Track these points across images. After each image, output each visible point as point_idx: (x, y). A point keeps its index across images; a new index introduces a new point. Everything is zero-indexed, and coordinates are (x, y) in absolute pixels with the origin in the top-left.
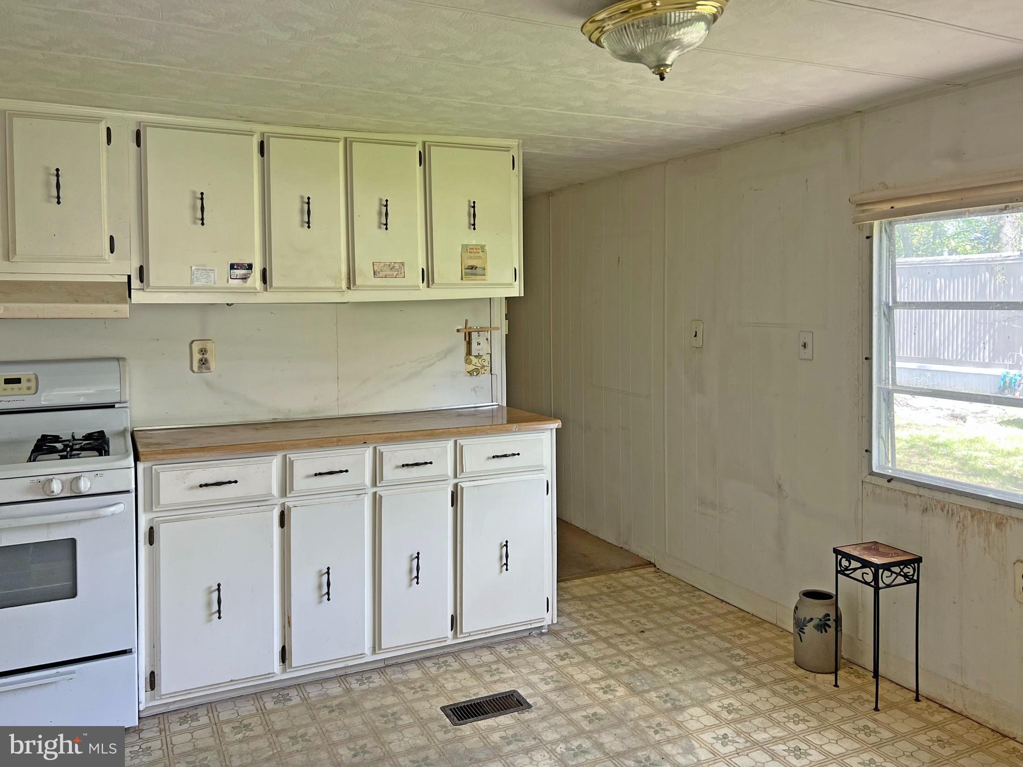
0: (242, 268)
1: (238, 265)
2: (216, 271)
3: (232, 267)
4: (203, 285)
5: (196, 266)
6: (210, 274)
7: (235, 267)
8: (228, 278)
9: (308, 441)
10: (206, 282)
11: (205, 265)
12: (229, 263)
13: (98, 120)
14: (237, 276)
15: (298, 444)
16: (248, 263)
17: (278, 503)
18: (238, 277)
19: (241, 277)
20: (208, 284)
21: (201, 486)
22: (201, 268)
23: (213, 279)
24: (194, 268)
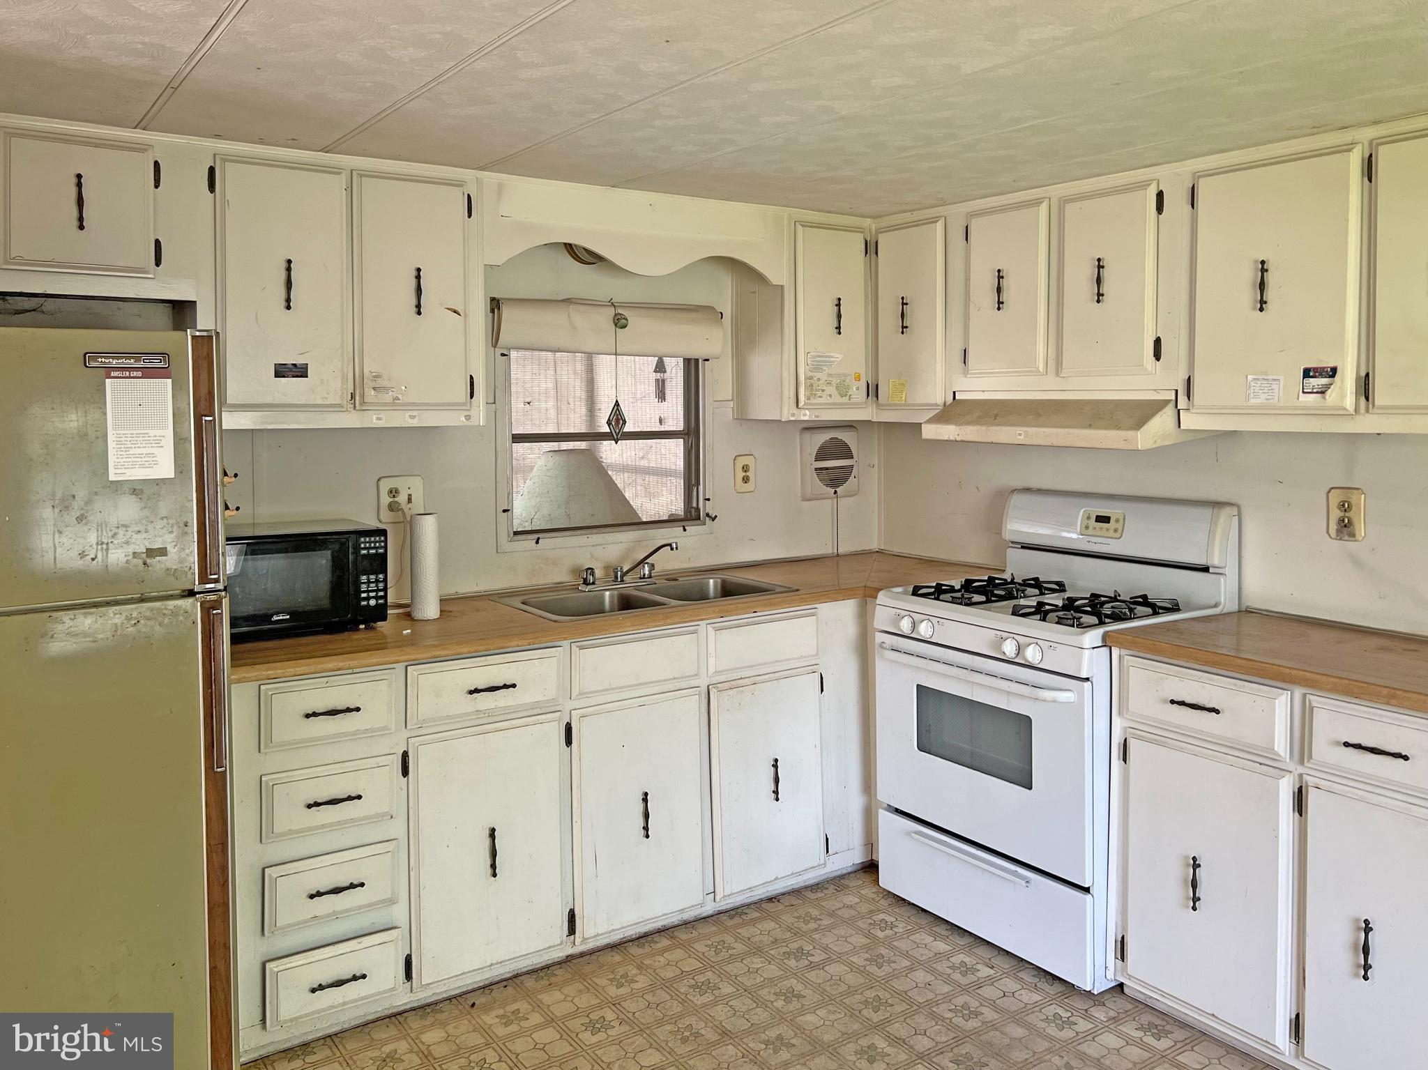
0: (1321, 376)
1: (1315, 369)
2: (1282, 382)
3: (1307, 373)
4: (1261, 403)
5: (1253, 374)
6: (1273, 387)
7: (1311, 374)
8: (1299, 391)
9: (1336, 680)
10: (1267, 399)
11: (1266, 373)
12: (1302, 368)
13: (1144, 185)
14: (1313, 389)
15: (1316, 681)
16: (1332, 366)
17: (1293, 770)
18: (1315, 391)
19: (1320, 390)
20: (1270, 401)
21: (1172, 702)
22: (1261, 377)
23: (1276, 395)
24: (1250, 377)
